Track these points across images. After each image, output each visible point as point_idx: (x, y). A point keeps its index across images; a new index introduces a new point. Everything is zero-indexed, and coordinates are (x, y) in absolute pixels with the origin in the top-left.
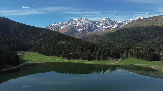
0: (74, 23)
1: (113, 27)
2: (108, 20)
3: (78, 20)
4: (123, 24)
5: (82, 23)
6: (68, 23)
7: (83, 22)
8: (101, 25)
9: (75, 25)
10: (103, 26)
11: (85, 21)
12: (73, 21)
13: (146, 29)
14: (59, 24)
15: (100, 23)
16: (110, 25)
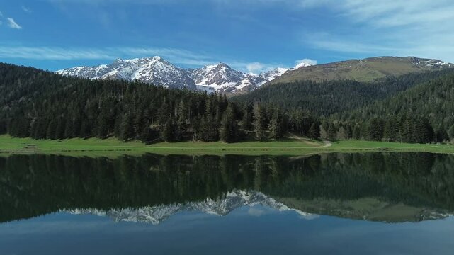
0: (128, 69)
1: (238, 88)
2: (224, 68)
3: (140, 63)
4: (262, 79)
5: (153, 71)
6: (108, 70)
7: (153, 68)
8: (205, 80)
9: (130, 75)
10: (212, 82)
11: (160, 66)
12: (124, 65)
13: (331, 88)
14: (79, 71)
15: (203, 74)
16: (229, 82)
